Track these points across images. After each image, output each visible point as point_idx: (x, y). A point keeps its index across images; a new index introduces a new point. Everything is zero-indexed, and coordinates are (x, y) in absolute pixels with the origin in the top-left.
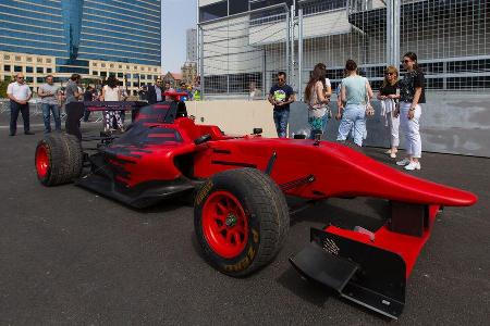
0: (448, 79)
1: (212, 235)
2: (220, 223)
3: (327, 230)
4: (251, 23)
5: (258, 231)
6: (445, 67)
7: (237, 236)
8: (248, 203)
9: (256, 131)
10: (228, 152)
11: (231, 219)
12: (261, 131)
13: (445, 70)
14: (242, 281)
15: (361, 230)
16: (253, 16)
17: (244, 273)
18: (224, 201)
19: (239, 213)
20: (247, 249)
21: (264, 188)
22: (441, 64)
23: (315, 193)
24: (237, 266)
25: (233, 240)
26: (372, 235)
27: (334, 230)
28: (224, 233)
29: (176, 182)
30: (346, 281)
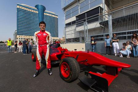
0: (127, 36)
1: (63, 72)
2: (64, 70)
3: (89, 72)
4: (77, 26)
5: (72, 71)
6: (126, 33)
7: (68, 73)
8: (70, 65)
9: (75, 50)
10: (68, 54)
11: (67, 69)
12: (76, 50)
13: (126, 34)
14: (69, 83)
15: (98, 73)
16: (77, 24)
17: (69, 81)
18: (65, 65)
19: (68, 67)
20: (69, 76)
21: (74, 62)
22: (126, 32)
23: (88, 64)
24: (68, 80)
25: (67, 74)
26: (101, 74)
27: (90, 72)
28: (65, 72)
29: (57, 61)
30: (92, 85)
